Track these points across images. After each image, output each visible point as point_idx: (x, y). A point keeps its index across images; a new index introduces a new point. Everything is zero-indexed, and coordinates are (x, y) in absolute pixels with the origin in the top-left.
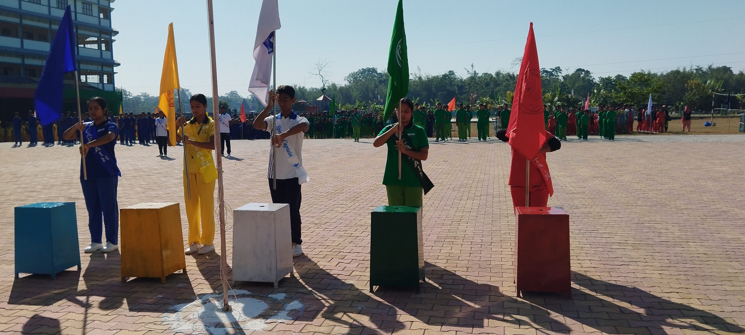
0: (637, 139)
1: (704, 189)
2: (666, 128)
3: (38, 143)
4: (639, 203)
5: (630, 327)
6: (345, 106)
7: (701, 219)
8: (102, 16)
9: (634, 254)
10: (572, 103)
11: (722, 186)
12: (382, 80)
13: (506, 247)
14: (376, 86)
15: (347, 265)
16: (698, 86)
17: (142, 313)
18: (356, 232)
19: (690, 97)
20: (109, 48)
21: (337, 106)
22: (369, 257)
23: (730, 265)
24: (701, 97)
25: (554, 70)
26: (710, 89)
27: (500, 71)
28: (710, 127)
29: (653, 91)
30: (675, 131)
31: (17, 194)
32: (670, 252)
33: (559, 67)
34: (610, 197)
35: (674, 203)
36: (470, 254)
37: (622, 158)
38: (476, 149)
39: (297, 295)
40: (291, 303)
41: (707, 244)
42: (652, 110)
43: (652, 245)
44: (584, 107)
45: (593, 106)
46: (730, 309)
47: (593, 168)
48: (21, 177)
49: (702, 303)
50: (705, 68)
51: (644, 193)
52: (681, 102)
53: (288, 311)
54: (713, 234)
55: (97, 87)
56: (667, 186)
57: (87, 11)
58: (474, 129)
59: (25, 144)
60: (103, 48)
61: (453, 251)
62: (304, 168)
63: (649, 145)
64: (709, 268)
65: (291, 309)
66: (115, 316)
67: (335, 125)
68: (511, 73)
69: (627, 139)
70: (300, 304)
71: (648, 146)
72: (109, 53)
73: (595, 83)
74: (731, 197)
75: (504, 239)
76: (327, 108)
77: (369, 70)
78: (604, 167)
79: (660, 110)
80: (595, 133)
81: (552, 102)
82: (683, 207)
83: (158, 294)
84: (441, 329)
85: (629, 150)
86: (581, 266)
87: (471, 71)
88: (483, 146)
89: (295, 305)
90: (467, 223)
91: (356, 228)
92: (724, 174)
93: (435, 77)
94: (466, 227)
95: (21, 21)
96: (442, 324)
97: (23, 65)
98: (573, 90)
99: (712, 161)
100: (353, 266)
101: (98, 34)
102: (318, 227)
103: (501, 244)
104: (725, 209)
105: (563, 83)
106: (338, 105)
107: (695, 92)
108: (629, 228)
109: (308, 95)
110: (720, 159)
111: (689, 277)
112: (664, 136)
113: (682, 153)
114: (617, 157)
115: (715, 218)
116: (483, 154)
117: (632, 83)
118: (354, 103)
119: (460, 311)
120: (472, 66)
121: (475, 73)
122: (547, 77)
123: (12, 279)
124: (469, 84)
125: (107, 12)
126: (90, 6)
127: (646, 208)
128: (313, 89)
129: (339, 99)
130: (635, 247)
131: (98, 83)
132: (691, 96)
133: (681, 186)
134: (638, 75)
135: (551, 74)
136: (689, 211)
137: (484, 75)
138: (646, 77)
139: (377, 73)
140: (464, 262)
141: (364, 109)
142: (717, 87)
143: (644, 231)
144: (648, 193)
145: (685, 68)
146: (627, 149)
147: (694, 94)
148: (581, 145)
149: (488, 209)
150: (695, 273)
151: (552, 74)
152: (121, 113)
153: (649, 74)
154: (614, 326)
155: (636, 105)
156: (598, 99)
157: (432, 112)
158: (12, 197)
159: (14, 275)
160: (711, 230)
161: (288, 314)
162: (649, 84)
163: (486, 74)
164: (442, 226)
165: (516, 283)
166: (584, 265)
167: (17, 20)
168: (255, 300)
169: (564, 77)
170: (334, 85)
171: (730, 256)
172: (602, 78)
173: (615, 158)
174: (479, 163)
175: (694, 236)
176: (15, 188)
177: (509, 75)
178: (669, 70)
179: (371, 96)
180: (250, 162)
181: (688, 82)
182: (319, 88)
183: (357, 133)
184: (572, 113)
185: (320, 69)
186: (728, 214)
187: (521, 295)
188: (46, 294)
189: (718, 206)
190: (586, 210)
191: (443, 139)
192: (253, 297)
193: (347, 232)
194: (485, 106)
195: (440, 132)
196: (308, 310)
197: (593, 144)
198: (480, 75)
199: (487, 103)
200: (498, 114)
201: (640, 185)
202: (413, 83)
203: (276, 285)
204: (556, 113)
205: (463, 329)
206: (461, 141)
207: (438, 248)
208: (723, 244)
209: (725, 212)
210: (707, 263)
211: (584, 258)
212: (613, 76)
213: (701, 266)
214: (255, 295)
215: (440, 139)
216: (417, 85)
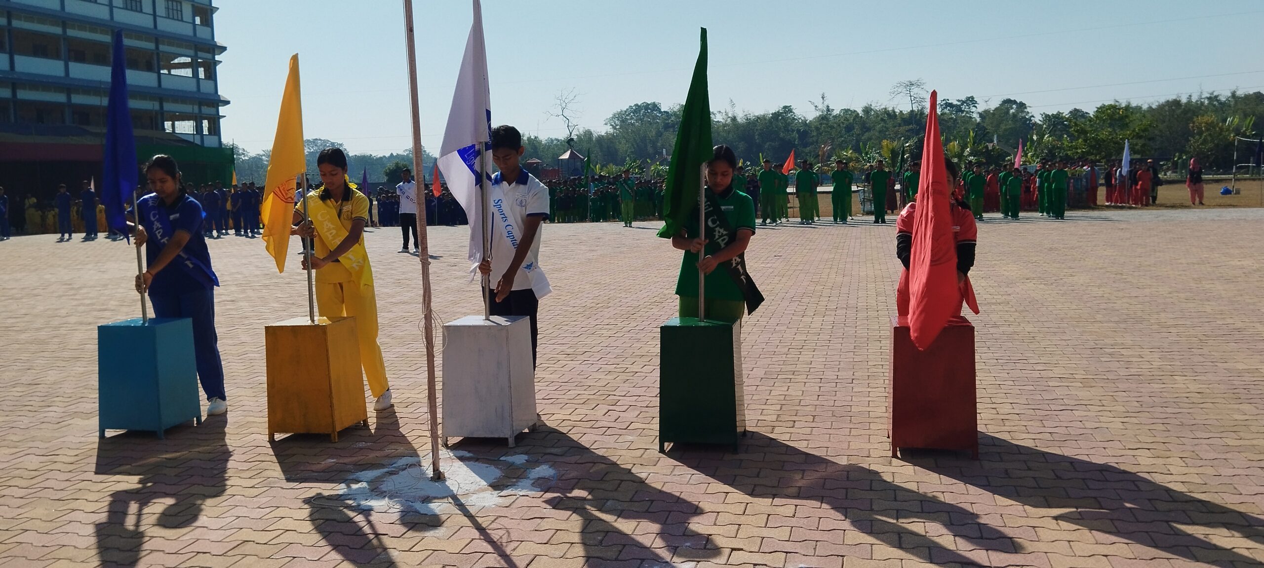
0: (1103, 216)
1: (1209, 294)
2: (1154, 199)
3: (99, 234)
4: (1099, 317)
5: (1069, 498)
6: (607, 168)
7: (1199, 341)
8: (198, 20)
9: (1083, 394)
10: (995, 159)
11: (1239, 290)
12: (669, 123)
13: (876, 386)
14: (659, 134)
15: (622, 414)
16: (1210, 126)
17: (307, 484)
18: (634, 366)
19: (1198, 146)
20: (211, 75)
21: (593, 169)
22: (657, 401)
23: (1239, 409)
24: (1217, 145)
25: (963, 102)
26: (1233, 130)
27: (871, 105)
28: (1230, 195)
29: (1133, 137)
30: (1169, 204)
31: (79, 314)
32: (1142, 390)
33: (972, 98)
34: (1050, 309)
35: (1156, 316)
36: (819, 396)
37: (1076, 248)
38: (830, 237)
39: (546, 457)
40: (537, 469)
41: (1205, 378)
42: (1130, 168)
43: (1113, 381)
44: (1014, 164)
45: (1030, 163)
46: (1231, 472)
47: (1025, 264)
48: (80, 288)
49: (1186, 464)
50: (1224, 94)
51: (1108, 301)
52: (1183, 155)
53: (532, 479)
54: (1216, 364)
55: (192, 141)
56: (1147, 291)
57: (174, 14)
58: (825, 204)
59: (78, 237)
60: (202, 75)
61: (791, 392)
62: (543, 270)
63: (1124, 226)
64: (1204, 413)
65: (537, 476)
66: (266, 489)
67: (592, 200)
68: (890, 109)
69: (1087, 217)
70: (551, 470)
71: (1121, 228)
72: (211, 83)
73: (1035, 124)
74: (1251, 307)
75: (873, 374)
76: (575, 171)
77: (647, 106)
78: (1045, 263)
79: (1143, 168)
80: (1031, 207)
81: (960, 156)
82: (1171, 322)
83: (328, 458)
84: (772, 503)
85: (1088, 235)
86: (996, 413)
87: (820, 106)
88: (841, 232)
89: (544, 471)
90: (814, 351)
91: (634, 360)
92: (1244, 270)
93: (758, 118)
94: (811, 356)
95: (64, 32)
96: (774, 496)
97: (69, 104)
98: (995, 136)
99: (1228, 251)
100: (631, 415)
101: (192, 52)
102: (572, 359)
103: (868, 382)
104: (1239, 325)
105: (979, 123)
106: (596, 167)
107: (1205, 136)
108: (1079, 356)
109: (543, 151)
110: (1242, 248)
111: (1169, 427)
112: (1150, 211)
113: (1178, 238)
114: (1066, 246)
115: (1221, 338)
116: (842, 244)
117: (1098, 121)
118: (622, 162)
119: (802, 478)
120: (823, 98)
121: (828, 110)
122: (951, 114)
123: (95, 438)
124: (817, 129)
125: (207, 13)
126: (179, 4)
127: (1109, 325)
128: (552, 141)
129: (596, 157)
130: (1086, 384)
131: (193, 134)
132: (1200, 144)
133: (1170, 290)
134: (1107, 110)
135: (958, 109)
136: (1181, 328)
137: (844, 113)
138: (1121, 113)
139: (660, 112)
140: (808, 408)
141: (640, 174)
142: (1244, 129)
143: (1103, 359)
144: (1115, 301)
145: (1190, 96)
146: (1084, 232)
147: (1205, 142)
148: (1008, 227)
149: (849, 329)
150: (1179, 420)
151: (961, 108)
152: (234, 183)
153: (1128, 107)
154: (1044, 497)
155: (1104, 161)
156: (1039, 151)
157: (756, 176)
158: (73, 319)
159: (98, 434)
160: (1212, 357)
161: (534, 483)
162: (1127, 124)
163: (847, 111)
164: (772, 356)
165: (891, 438)
166: (1001, 411)
167: (58, 30)
168: (480, 464)
169: (981, 115)
170: (588, 134)
171: (1239, 395)
172: (1047, 116)
173: (1063, 248)
174: (834, 258)
175: (1184, 367)
176: (75, 306)
177: (886, 111)
178: (1162, 100)
179: (650, 150)
180: (452, 260)
181: (1195, 119)
182: (563, 139)
183: (628, 212)
184: (994, 175)
185: (564, 105)
186: (1243, 333)
187: (899, 455)
188: (152, 460)
189: (1229, 321)
190: (1011, 329)
191: (774, 221)
192: (477, 460)
193: (618, 366)
194: (846, 163)
195: (769, 209)
196: (564, 478)
197: (1028, 226)
198: (836, 112)
199: (850, 159)
200: (867, 179)
201: (1101, 290)
202: (721, 128)
203: (511, 441)
204: (965, 174)
205: (807, 503)
206: (804, 224)
207: (767, 388)
208: (1231, 378)
209: (1239, 330)
210: (1202, 406)
211: (1003, 401)
212: (1066, 112)
213: (1191, 411)
214: (479, 457)
215: (768, 221)
216: (729, 132)
